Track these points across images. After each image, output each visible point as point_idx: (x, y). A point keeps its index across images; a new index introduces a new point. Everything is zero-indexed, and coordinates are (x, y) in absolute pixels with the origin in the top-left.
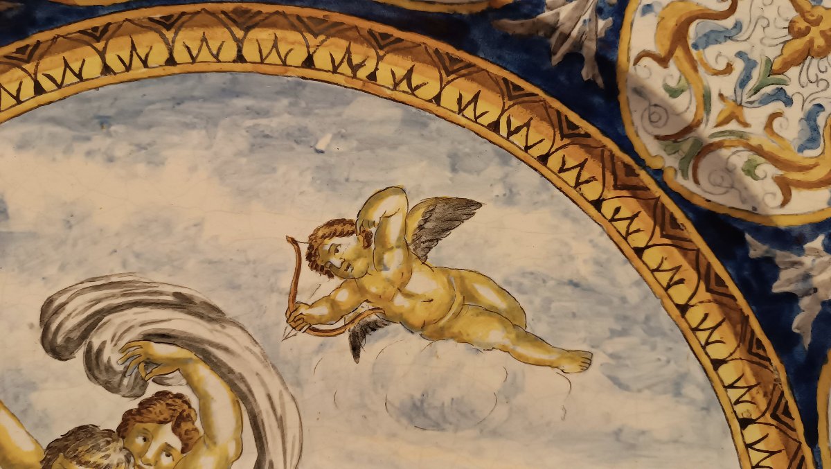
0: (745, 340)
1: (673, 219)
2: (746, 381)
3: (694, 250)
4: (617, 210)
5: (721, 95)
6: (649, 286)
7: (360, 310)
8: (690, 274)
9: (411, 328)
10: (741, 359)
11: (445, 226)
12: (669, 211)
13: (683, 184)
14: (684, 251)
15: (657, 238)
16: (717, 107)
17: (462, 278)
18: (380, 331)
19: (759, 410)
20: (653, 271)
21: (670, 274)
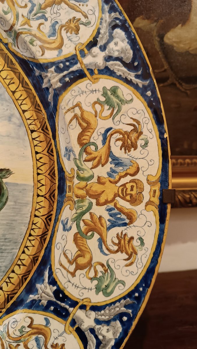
0: (34, 104)
1: (11, 61)
2: (34, 118)
3: (18, 73)
5: (22, 15)
6: (2, 84)
8: (17, 81)
10: (32, 110)
12: (10, 58)
13: (14, 48)
14: (15, 73)
15: (6, 68)
16: (21, 19)
19: (38, 127)
20: (4, 79)
21: (9, 80)
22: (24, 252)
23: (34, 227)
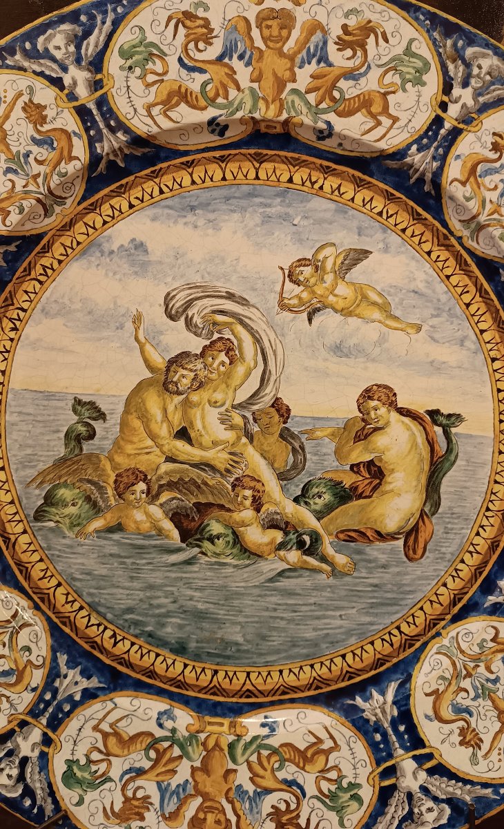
0: (497, 320)
1: (466, 261)
2: (496, 340)
3: (475, 277)
4: (438, 257)
5: (491, 201)
6: (452, 294)
7: (312, 302)
8: (472, 289)
9: (336, 311)
10: (494, 329)
11: (354, 262)
12: (464, 257)
13: (471, 244)
14: (470, 277)
15: (457, 271)
16: (488, 206)
17: (362, 288)
18: (321, 312)
19: (501, 354)
20: (454, 287)
21: (462, 288)
22: (478, 534)
23: (493, 497)
